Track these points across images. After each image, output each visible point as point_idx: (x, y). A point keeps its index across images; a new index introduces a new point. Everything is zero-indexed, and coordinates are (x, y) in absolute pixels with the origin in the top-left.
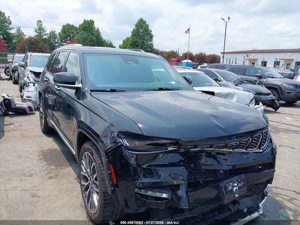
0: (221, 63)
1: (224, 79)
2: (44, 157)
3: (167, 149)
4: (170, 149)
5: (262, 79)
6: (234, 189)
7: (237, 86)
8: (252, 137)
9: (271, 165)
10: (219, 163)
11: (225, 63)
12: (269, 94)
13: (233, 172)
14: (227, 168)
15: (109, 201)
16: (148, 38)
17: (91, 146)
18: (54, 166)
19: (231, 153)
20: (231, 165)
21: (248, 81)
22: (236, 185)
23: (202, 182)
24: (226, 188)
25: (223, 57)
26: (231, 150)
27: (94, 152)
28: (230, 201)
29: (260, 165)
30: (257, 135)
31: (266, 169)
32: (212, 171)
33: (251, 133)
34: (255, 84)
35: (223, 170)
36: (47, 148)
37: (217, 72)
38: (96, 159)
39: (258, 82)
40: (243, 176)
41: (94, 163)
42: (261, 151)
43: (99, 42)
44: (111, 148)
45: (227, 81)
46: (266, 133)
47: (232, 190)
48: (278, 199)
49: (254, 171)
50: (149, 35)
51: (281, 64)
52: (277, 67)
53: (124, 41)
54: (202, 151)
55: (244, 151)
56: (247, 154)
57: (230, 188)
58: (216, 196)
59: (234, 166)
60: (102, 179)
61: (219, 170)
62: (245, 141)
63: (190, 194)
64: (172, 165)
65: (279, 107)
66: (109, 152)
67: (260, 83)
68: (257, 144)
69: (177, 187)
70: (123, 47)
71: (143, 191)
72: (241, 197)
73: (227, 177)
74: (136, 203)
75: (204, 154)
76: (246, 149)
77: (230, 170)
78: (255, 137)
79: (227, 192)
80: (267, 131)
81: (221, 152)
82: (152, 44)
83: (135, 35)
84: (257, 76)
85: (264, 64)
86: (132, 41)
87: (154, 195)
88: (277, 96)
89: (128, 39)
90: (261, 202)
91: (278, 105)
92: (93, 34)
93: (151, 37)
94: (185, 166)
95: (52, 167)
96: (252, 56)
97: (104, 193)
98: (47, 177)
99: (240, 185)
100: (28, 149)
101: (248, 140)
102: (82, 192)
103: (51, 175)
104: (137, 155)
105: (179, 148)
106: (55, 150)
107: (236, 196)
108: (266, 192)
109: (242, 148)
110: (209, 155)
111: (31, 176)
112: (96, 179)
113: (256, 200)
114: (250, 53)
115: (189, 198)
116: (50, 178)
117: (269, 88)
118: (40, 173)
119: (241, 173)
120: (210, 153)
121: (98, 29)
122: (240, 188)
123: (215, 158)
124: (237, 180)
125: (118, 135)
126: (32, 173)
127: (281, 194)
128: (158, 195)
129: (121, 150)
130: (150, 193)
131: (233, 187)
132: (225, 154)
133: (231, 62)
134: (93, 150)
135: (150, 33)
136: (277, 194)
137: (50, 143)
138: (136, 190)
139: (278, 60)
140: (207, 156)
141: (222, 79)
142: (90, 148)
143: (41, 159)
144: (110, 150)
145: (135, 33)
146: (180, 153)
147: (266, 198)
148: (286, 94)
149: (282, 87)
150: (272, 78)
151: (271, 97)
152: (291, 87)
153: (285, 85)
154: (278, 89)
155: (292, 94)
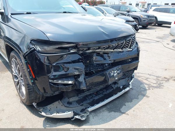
0: (106, 4)
1: (108, 13)
3: (69, 51)
4: (72, 51)
5: (130, 13)
6: (115, 75)
7: (115, 16)
8: (126, 40)
9: (136, 59)
10: (105, 59)
11: (108, 4)
12: (133, 22)
13: (114, 64)
14: (110, 62)
15: (32, 90)
19: (112, 52)
20: (113, 60)
21: (121, 14)
22: (116, 72)
23: (94, 72)
24: (110, 74)
25: (107, 1)
26: (112, 50)
27: (17, 57)
28: (112, 82)
29: (130, 59)
30: (129, 39)
31: (134, 61)
32: (100, 65)
33: (125, 38)
34: (126, 15)
35: (108, 64)
38: (19, 62)
39: (127, 14)
40: (120, 66)
41: (18, 66)
42: (131, 50)
44: (27, 52)
46: (134, 38)
47: (113, 76)
48: (139, 79)
49: (127, 63)
51: (140, 5)
52: (138, 7)
54: (94, 52)
55: (121, 50)
56: (123, 52)
57: (112, 74)
58: (104, 80)
59: (114, 60)
60: (25, 76)
61: (105, 64)
62: (121, 43)
63: (87, 79)
64: (74, 62)
65: (139, 29)
66: (26, 56)
68: (128, 45)
69: (78, 76)
71: (55, 81)
72: (119, 79)
73: (110, 67)
74: (51, 89)
75: (95, 54)
76: (122, 49)
77: (111, 63)
78: (127, 40)
79: (110, 77)
80: (135, 37)
81: (106, 52)
84: (127, 11)
87: (63, 83)
88: (138, 23)
90: (130, 81)
91: (139, 28)
94: (83, 62)
96: (123, 1)
97: (27, 85)
99: (118, 72)
101: (123, 42)
102: (16, 87)
104: (48, 57)
105: (78, 51)
107: (116, 79)
108: (133, 75)
109: (119, 48)
110: (98, 54)
112: (21, 76)
113: (128, 80)
115: (86, 82)
117: (134, 18)
119: (119, 65)
120: (99, 53)
122: (118, 74)
123: (102, 56)
124: (117, 69)
125: (31, 42)
127: (141, 76)
128: (66, 82)
129: (34, 53)
130: (60, 82)
131: (114, 73)
132: (109, 53)
133: (112, 4)
134: (16, 56)
136: (139, 77)
138: (50, 81)
139: (138, 3)
140: (97, 55)
141: (107, 13)
142: (14, 55)
144: (26, 54)
146: (79, 54)
147: (133, 79)
148: (142, 21)
149: (141, 17)
150: (135, 12)
151: (135, 23)
152: (146, 17)
153: (142, 16)
154: (139, 18)
155: (146, 21)
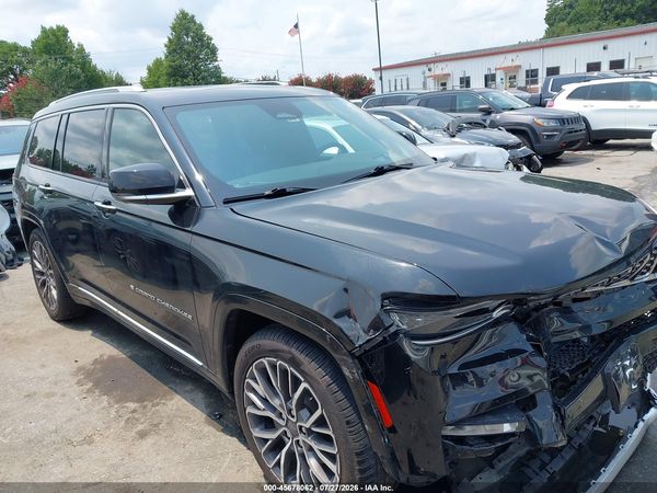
0: (378, 92)
1: (423, 127)
2: (96, 385)
3: (490, 317)
4: (497, 315)
5: (493, 115)
6: (628, 373)
7: (454, 136)
8: (650, 251)
11: (386, 90)
16: (206, 54)
17: (287, 343)
18: (133, 401)
19: (600, 293)
20: (607, 321)
21: (470, 123)
22: (628, 363)
25: (381, 79)
26: (603, 287)
34: (485, 127)
36: (91, 360)
37: (401, 111)
39: (488, 122)
41: (304, 385)
43: (91, 79)
44: (369, 341)
45: (429, 129)
47: (624, 377)
50: (208, 47)
51: (498, 80)
52: (493, 86)
53: (149, 69)
55: (628, 283)
63: (567, 408)
67: (494, 125)
68: (654, 263)
69: (530, 400)
70: (152, 82)
78: (654, 250)
81: (581, 297)
82: (217, 68)
83: (175, 50)
84: (482, 110)
85: (466, 82)
86: (170, 66)
87: (481, 431)
89: (158, 62)
91: (540, 164)
92: (70, 60)
93: (213, 51)
94: (538, 346)
95: (132, 405)
96: (439, 69)
98: (133, 434)
99: (634, 361)
100: (42, 372)
101: (645, 258)
103: (140, 427)
106: (112, 359)
107: (633, 387)
109: (625, 279)
110: (559, 307)
111: (89, 441)
112: (321, 423)
114: (434, 62)
115: (563, 419)
116: (142, 435)
117: (514, 132)
118: (108, 428)
120: (559, 303)
121: (81, 45)
122: (635, 368)
125: (382, 306)
126: (88, 431)
129: (398, 343)
131: (625, 368)
132: (589, 299)
133: (399, 88)
134: (297, 353)
135: (209, 44)
137: (89, 346)
139: (493, 72)
141: (419, 126)
142: (283, 347)
143: (89, 391)
144: (368, 347)
145: (175, 47)
148: (544, 140)
149: (534, 126)
150: (511, 112)
151: (525, 150)
152: (552, 124)
153: (539, 121)
154: (529, 131)
155: (556, 139)
